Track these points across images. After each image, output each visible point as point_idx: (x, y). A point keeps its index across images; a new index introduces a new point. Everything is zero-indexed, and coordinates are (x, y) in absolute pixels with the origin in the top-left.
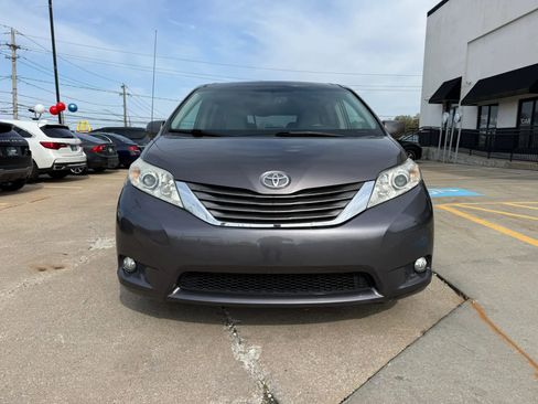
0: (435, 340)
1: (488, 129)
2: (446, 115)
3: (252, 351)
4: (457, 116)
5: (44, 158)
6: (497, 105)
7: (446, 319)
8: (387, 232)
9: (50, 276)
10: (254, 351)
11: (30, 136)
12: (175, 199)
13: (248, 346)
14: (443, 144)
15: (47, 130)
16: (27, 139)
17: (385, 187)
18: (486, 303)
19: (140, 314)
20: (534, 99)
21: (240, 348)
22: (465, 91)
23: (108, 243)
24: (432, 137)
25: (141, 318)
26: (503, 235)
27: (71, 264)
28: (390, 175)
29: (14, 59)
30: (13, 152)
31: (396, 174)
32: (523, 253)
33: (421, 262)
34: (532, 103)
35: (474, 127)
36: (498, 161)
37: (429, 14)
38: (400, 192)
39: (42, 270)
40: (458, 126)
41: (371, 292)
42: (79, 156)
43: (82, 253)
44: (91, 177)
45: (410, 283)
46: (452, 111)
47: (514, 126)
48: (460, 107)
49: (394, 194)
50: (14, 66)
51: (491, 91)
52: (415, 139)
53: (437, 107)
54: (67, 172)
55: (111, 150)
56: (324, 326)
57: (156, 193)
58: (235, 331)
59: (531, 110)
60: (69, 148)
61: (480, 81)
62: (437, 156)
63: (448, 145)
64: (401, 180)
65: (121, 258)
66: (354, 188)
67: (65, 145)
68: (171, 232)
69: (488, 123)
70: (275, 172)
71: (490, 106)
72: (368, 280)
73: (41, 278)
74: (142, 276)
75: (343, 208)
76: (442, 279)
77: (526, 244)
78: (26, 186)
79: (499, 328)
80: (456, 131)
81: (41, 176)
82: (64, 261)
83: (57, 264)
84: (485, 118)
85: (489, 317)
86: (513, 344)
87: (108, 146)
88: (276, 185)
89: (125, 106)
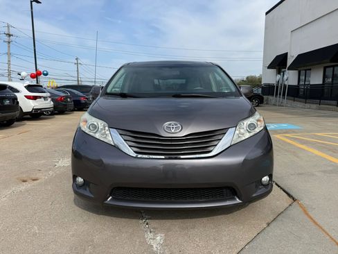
0: (276, 229)
1: (305, 85)
2: (279, 77)
3: (158, 238)
4: (285, 77)
5: (27, 105)
6: (310, 69)
7: (282, 215)
8: (245, 160)
9: (29, 185)
10: (159, 238)
11: (18, 91)
12: (109, 140)
13: (156, 234)
14: (277, 94)
15: (29, 88)
16: (16, 94)
17: (242, 131)
18: (307, 203)
19: (86, 212)
20: (333, 66)
21: (151, 235)
22: (290, 61)
23: (66, 162)
24: (270, 90)
25: (87, 215)
26: (316, 156)
27: (43, 177)
28: (245, 123)
29: (9, 42)
30: (7, 102)
31: (249, 123)
32: (330, 168)
33: (265, 179)
34: (332, 68)
35: (296, 83)
36: (312, 105)
37: (267, 13)
38: (252, 134)
39: (24, 181)
40: (286, 83)
41: (234, 199)
42: (48, 104)
43: (50, 169)
44: (56, 116)
45: (259, 192)
46: (282, 74)
47: (321, 83)
48: (287, 71)
49: (247, 135)
50: (9, 47)
51: (306, 61)
52: (259, 91)
53: (273, 71)
54: (42, 113)
55: (69, 100)
56: (205, 220)
57: (97, 136)
58: (147, 224)
59: (331, 73)
60: (43, 99)
61: (299, 55)
62: (273, 102)
63: (280, 94)
64: (252, 126)
65: (75, 177)
66: (223, 132)
67: (40, 97)
68: (106, 161)
69: (305, 81)
70: (172, 123)
71: (306, 70)
72: (232, 192)
73: (24, 187)
74: (88, 189)
75: (216, 145)
76: (279, 186)
77: (331, 161)
78: (15, 123)
79: (316, 221)
80: (285, 86)
81: (25, 116)
82: (38, 175)
83: (34, 177)
84: (302, 78)
85: (310, 213)
86: (326, 233)
87: (67, 97)
88: (173, 131)
89: (78, 71)
